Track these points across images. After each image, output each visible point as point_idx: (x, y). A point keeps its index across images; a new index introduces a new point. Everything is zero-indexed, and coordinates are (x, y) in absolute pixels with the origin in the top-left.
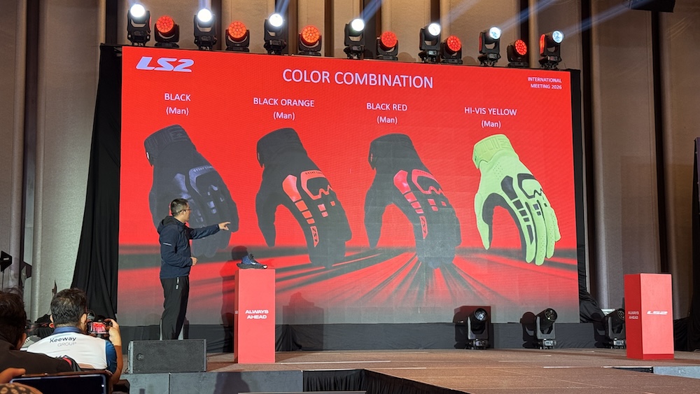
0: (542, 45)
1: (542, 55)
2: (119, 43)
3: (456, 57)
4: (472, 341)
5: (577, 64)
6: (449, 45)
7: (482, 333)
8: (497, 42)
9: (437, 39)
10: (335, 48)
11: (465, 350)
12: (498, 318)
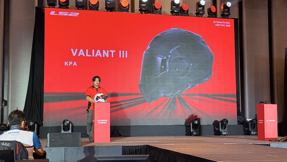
0: (222, 8)
1: (222, 12)
2: (44, 6)
3: (186, 13)
4: (192, 132)
5: (237, 16)
6: (183, 8)
7: (196, 129)
8: (203, 7)
9: (178, 5)
10: (135, 9)
11: (190, 136)
12: (203, 123)
